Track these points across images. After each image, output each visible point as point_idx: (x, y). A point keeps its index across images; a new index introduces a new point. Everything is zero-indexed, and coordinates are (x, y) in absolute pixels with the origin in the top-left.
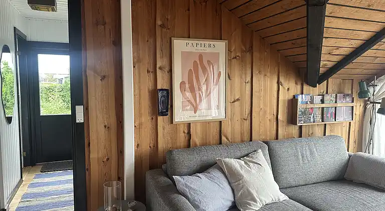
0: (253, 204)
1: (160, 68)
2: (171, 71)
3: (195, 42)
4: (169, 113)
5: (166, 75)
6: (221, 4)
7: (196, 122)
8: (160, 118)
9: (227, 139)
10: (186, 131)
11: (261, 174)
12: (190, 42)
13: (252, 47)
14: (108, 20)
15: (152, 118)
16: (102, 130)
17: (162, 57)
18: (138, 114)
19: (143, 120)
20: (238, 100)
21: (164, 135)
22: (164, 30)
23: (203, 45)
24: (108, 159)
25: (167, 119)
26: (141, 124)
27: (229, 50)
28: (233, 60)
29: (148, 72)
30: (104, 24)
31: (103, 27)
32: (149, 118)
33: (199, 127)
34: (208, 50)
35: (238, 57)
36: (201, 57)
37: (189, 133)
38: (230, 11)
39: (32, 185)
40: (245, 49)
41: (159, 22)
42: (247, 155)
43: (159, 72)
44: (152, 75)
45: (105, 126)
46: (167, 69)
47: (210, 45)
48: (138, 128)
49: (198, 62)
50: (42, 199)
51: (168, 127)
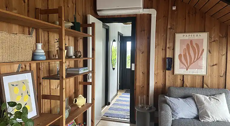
0: (207, 118)
1: (168, 48)
2: (174, 49)
3: (188, 34)
4: (172, 69)
5: (171, 51)
6: (205, 13)
7: (187, 75)
8: (167, 71)
9: (207, 86)
10: (182, 79)
11: (217, 105)
12: (185, 34)
13: (227, 34)
14: (146, 29)
15: (163, 71)
16: (141, 74)
17: (169, 43)
18: (156, 69)
19: (159, 71)
20: (216, 65)
21: (169, 80)
22: (171, 30)
23: (193, 36)
24: (143, 87)
25: (171, 72)
26: (158, 73)
27: (210, 37)
28: (213, 43)
29: (162, 50)
30: (144, 31)
31: (144, 32)
32: (162, 71)
33: (189, 78)
34: (196, 38)
35: (216, 41)
36: (191, 41)
37: (183, 80)
38: (211, 16)
39: (121, 97)
40: (222, 36)
41: (169, 27)
42: (214, 95)
43: (167, 49)
44: (164, 51)
45: (142, 73)
46: (172, 48)
47: (197, 36)
48: (156, 75)
49: (190, 44)
50: (122, 102)
51: (171, 76)
